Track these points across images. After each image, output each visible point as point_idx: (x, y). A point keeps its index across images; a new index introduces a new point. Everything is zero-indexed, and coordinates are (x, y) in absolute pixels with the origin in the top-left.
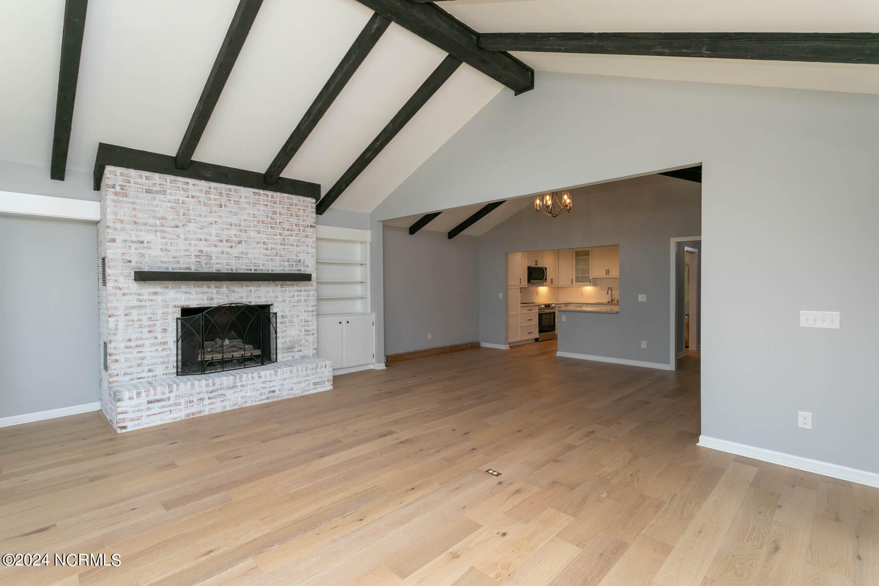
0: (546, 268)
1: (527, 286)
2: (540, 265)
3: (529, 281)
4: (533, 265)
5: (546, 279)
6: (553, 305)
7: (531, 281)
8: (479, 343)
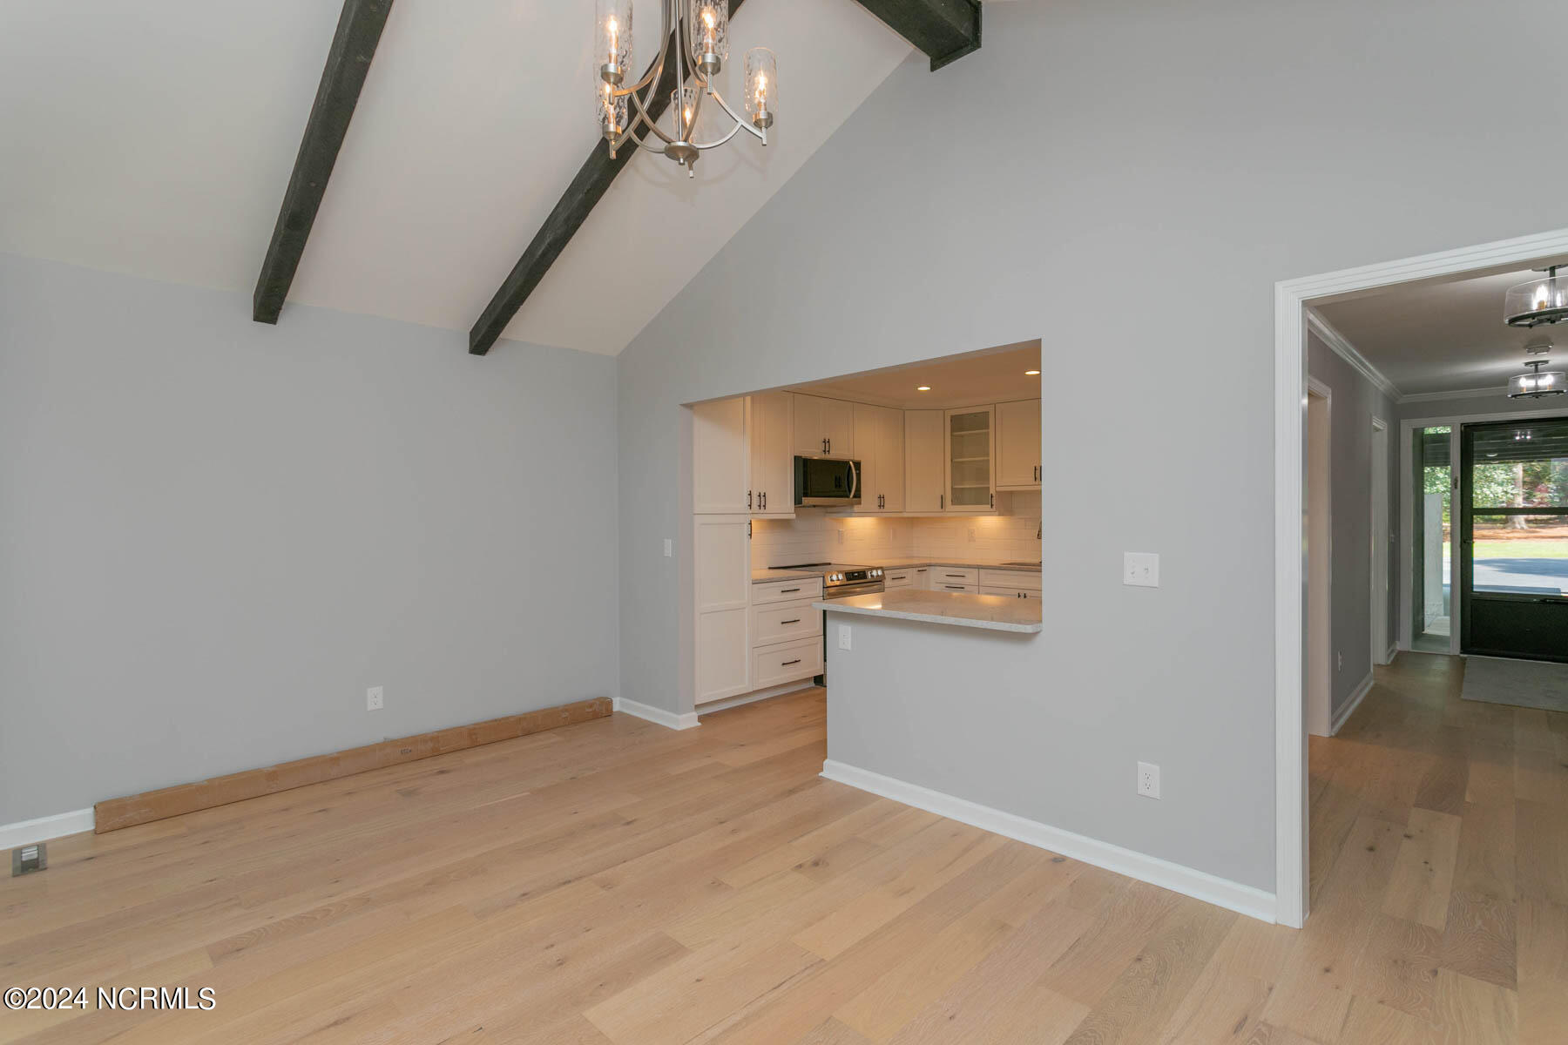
0: (858, 465)
1: (794, 516)
2: (836, 454)
3: (798, 502)
4: (815, 453)
5: (858, 495)
6: (874, 573)
7: (806, 501)
8: (608, 703)
